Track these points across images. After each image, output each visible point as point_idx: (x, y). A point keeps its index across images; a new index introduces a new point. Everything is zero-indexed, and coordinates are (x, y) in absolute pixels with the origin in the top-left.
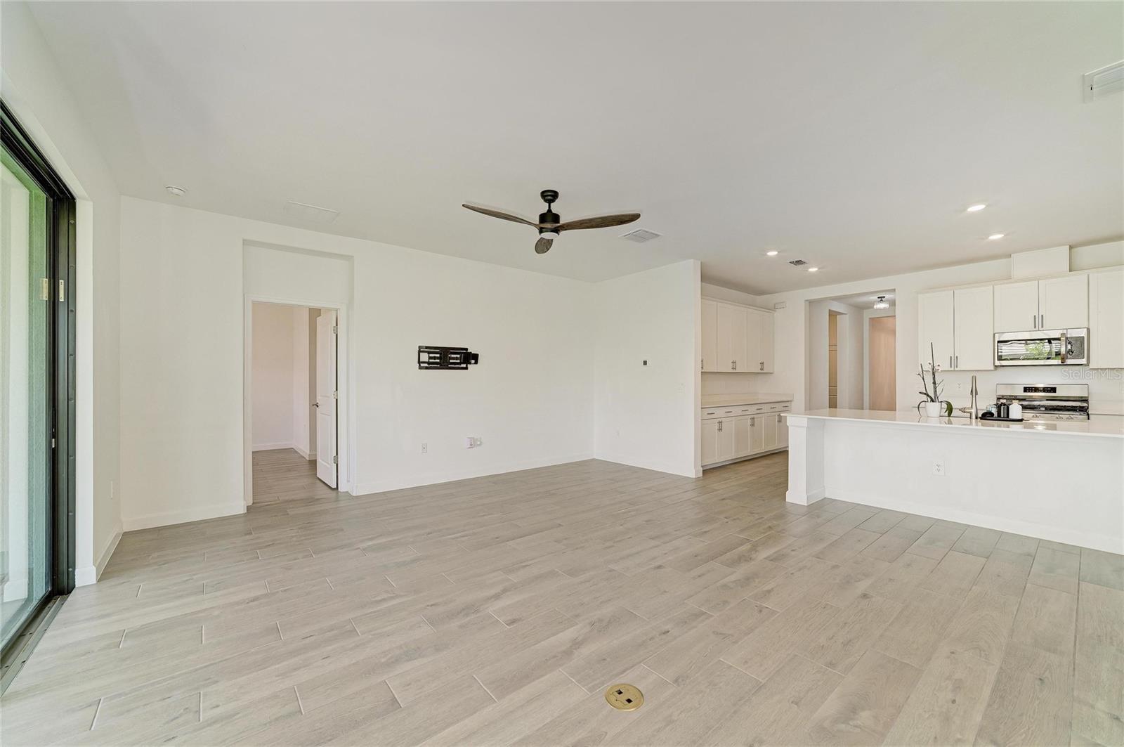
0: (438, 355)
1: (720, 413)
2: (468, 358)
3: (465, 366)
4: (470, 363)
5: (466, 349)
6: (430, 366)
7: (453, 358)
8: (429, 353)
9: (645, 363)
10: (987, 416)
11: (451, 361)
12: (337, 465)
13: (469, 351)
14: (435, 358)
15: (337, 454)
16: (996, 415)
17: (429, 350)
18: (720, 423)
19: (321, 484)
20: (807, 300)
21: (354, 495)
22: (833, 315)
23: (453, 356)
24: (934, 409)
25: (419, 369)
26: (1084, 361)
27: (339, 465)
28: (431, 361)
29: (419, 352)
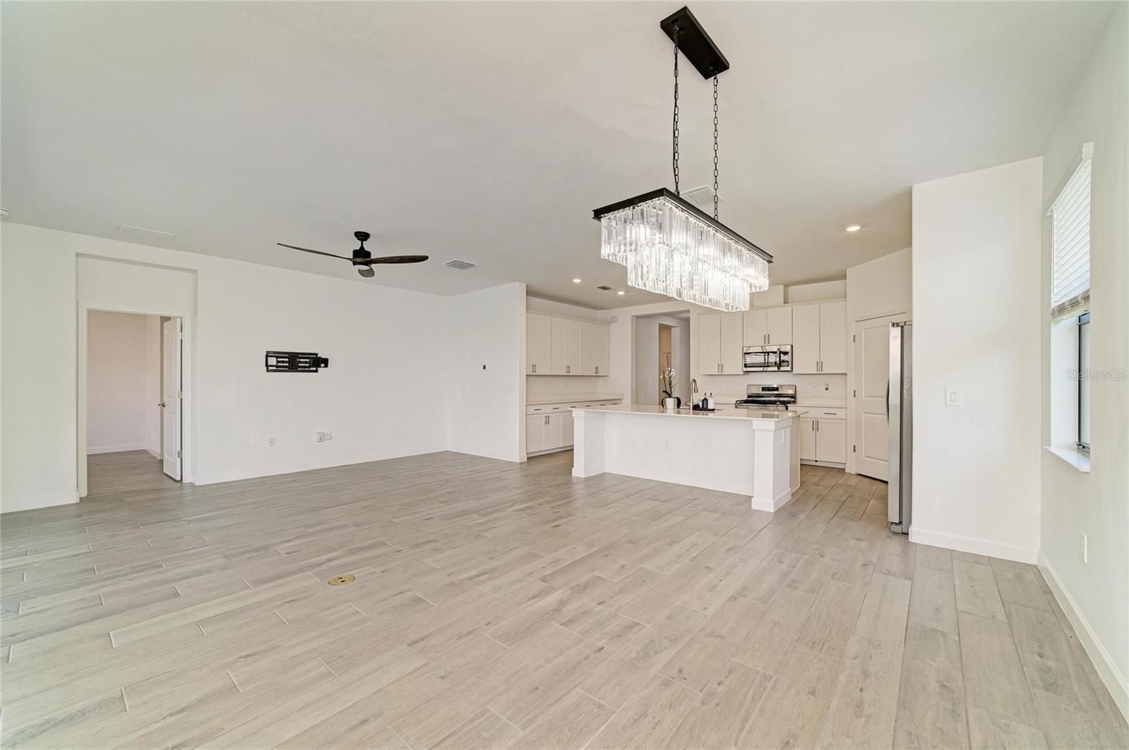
0: (287, 360)
1: (547, 409)
2: (317, 362)
3: (315, 369)
4: (320, 367)
5: (316, 354)
6: (278, 369)
7: (303, 362)
8: (277, 357)
9: (484, 367)
10: (696, 407)
11: (300, 365)
12: (181, 459)
13: (319, 356)
14: (283, 362)
15: (181, 449)
16: (701, 407)
17: (278, 355)
18: (547, 417)
19: (167, 478)
20: (634, 316)
21: (198, 484)
22: (663, 328)
23: (302, 360)
24: (670, 403)
25: (267, 371)
26: (789, 369)
27: (183, 460)
28: (279, 364)
29: (267, 356)
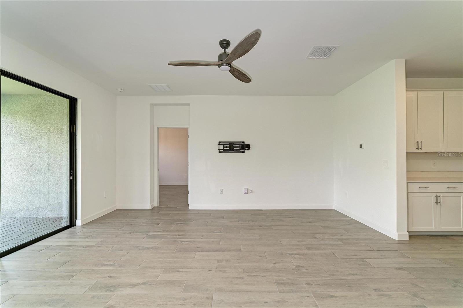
0: (229, 146)
2: (244, 147)
3: (243, 151)
4: (245, 149)
5: (244, 142)
6: (224, 151)
8: (224, 145)
9: (361, 146)
11: (235, 149)
14: (226, 147)
17: (224, 144)
23: (235, 146)
25: (219, 153)
28: (224, 149)
29: (219, 144)
